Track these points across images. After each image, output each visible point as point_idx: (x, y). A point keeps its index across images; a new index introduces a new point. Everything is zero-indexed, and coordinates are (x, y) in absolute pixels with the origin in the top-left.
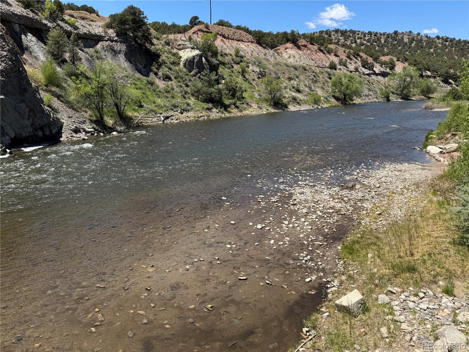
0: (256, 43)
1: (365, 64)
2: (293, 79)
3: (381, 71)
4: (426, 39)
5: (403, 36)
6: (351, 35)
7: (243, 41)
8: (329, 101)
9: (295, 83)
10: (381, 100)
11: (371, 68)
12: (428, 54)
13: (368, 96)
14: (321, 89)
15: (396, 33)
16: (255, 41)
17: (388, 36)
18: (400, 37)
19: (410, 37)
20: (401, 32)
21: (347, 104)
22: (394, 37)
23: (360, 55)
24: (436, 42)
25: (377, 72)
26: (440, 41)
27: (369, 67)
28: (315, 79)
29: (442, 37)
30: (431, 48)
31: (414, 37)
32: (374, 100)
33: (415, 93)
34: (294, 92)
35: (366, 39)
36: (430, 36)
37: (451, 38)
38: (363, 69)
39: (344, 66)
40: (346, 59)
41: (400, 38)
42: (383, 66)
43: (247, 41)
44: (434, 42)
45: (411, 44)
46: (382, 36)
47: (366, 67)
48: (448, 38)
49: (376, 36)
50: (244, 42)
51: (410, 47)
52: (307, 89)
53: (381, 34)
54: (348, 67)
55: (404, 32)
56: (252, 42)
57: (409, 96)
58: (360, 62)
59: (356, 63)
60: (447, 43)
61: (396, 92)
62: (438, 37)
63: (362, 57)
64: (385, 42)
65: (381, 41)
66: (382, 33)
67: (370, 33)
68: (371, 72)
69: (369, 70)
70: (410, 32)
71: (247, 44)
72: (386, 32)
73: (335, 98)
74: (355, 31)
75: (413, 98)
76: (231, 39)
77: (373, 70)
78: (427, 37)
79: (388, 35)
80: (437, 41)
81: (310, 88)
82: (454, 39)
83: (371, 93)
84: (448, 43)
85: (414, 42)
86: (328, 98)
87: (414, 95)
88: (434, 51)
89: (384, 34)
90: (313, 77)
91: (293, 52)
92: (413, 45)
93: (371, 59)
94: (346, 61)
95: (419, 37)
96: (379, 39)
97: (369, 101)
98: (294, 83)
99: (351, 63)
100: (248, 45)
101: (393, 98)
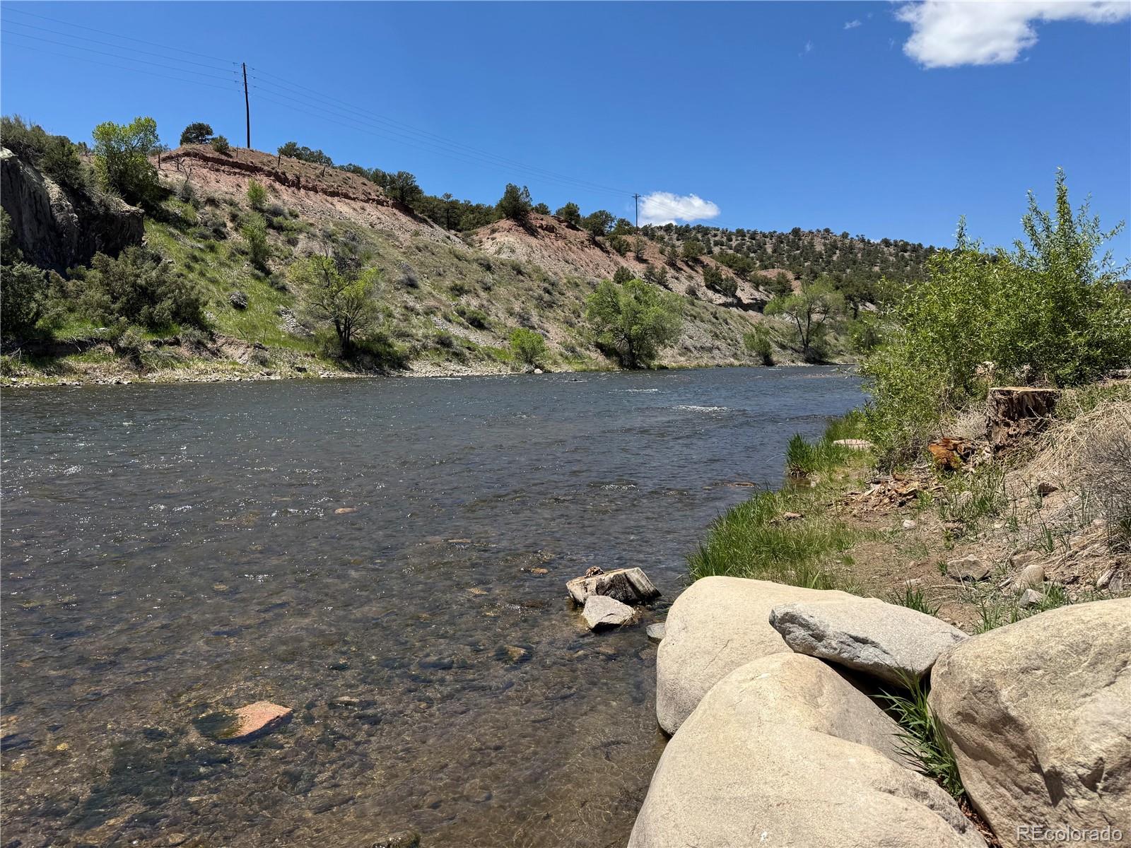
0: (394, 206)
1: (713, 283)
2: (467, 292)
3: (756, 299)
4: (861, 245)
5: (812, 239)
6: (699, 236)
7: (350, 198)
8: (578, 356)
9: (475, 303)
10: (746, 361)
11: (729, 290)
12: (869, 277)
13: (710, 350)
14: (565, 326)
15: (796, 232)
16: (391, 202)
17: (781, 239)
18: (806, 241)
19: (827, 242)
20: (807, 231)
21: (640, 368)
22: (794, 241)
23: (702, 262)
24: (883, 253)
25: (746, 301)
26: (892, 250)
27: (725, 290)
28: (546, 297)
29: (896, 242)
30: (873, 264)
31: (835, 241)
32: (728, 362)
33: (843, 348)
34: (461, 324)
35: (734, 246)
36: (869, 240)
37: (914, 245)
38: (710, 293)
39: (660, 283)
40: (663, 268)
41: (806, 243)
42: (761, 288)
43: (362, 197)
44: (879, 252)
45: (831, 256)
46: (767, 240)
47: (718, 287)
48: (907, 244)
49: (754, 239)
50: (354, 199)
51: (828, 263)
52: (512, 322)
53: (764, 236)
54: (670, 286)
55: (814, 231)
56: (380, 203)
57: (825, 355)
58: (702, 277)
59: (691, 278)
60: (906, 255)
61: (790, 344)
62: (886, 243)
63: (707, 265)
64: (774, 251)
65: (765, 250)
66: (767, 232)
67: (740, 233)
68: (730, 300)
69: (725, 295)
70: (827, 231)
71: (358, 205)
72: (775, 232)
73: (602, 351)
74: (707, 229)
75: (836, 361)
76: (306, 188)
77: (734, 296)
78: (863, 240)
79: (779, 237)
80: (886, 249)
81: (524, 319)
82: (920, 245)
83: (717, 343)
84: (908, 253)
85: (838, 252)
86: (578, 349)
87: (839, 353)
88: (882, 269)
89: (771, 235)
90: (542, 292)
91: (512, 239)
92: (835, 258)
93: (731, 271)
94: (664, 272)
95: (847, 241)
96: (761, 246)
97: (711, 363)
98: (471, 303)
99: (677, 279)
100: (363, 209)
101: (782, 359)
